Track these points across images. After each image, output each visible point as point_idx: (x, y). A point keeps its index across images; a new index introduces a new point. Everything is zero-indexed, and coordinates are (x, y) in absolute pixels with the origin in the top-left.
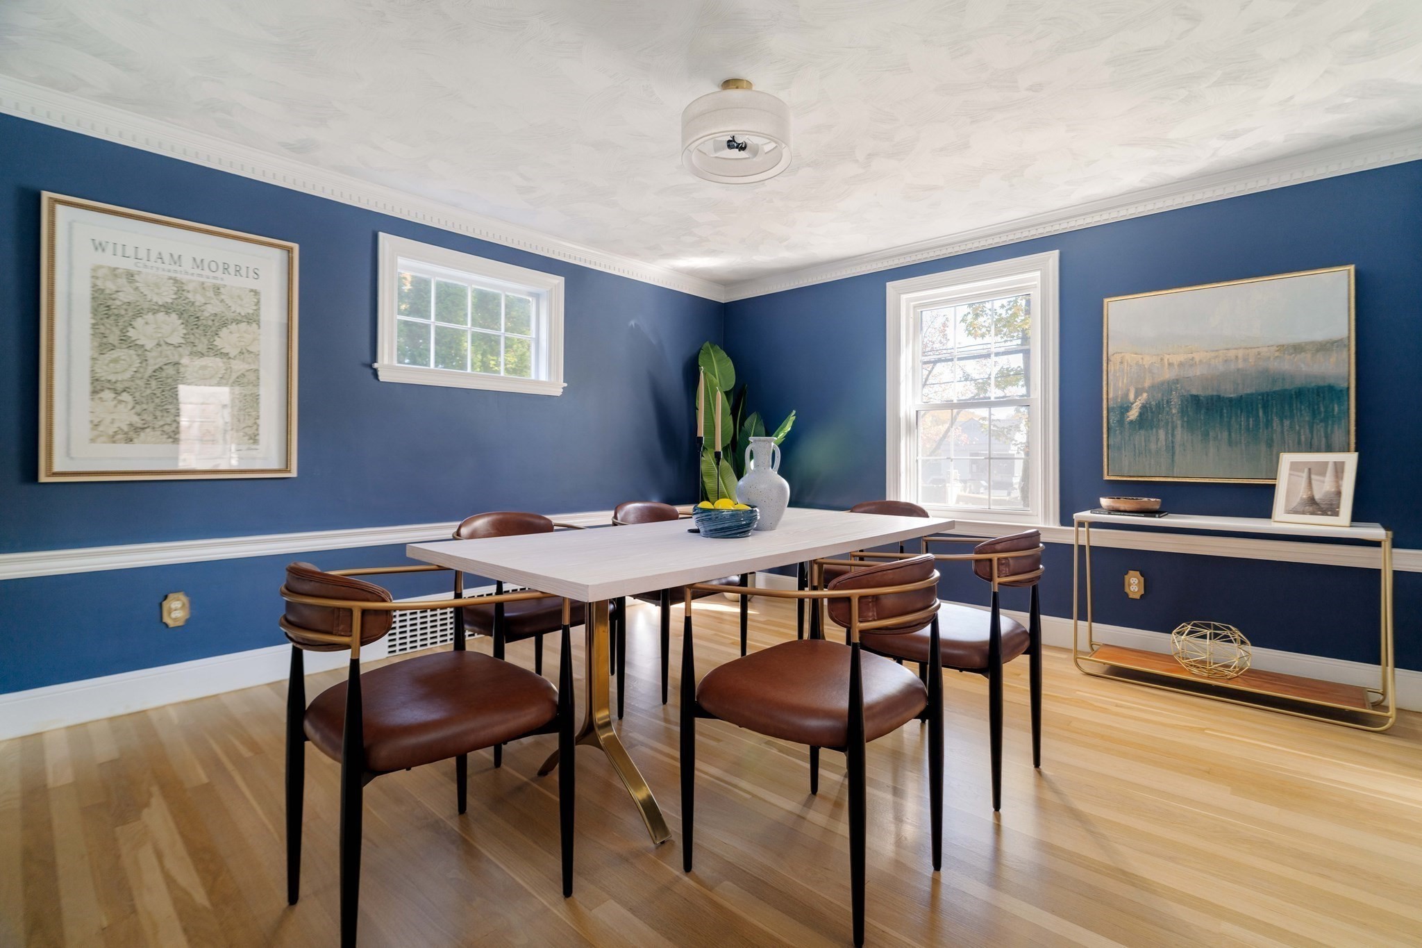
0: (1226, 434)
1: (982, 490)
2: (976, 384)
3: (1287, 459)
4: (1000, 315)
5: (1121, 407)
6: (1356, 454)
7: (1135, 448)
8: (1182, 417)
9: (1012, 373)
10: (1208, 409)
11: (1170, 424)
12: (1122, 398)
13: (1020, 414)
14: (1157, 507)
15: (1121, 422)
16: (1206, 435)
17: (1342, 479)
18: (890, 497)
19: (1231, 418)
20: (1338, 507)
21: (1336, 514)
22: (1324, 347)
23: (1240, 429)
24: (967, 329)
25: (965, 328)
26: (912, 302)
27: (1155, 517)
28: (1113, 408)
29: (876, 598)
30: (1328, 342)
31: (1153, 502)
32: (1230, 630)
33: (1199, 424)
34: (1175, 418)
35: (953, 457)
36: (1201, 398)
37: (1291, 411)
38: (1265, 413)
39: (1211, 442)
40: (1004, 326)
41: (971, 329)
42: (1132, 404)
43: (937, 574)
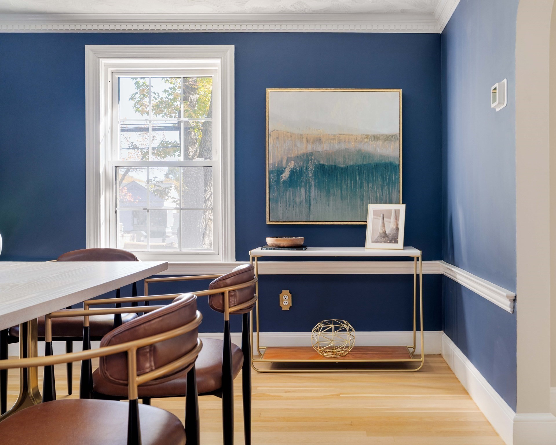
0: (339, 191)
1: (142, 239)
2: (142, 153)
3: (372, 208)
4: (162, 98)
5: (278, 171)
6: (404, 205)
7: (287, 201)
8: (315, 179)
9: (170, 146)
10: (329, 174)
11: (308, 184)
12: (278, 164)
13: (168, 179)
14: (302, 243)
15: (278, 181)
16: (328, 192)
17: (399, 220)
18: (91, 245)
19: (342, 181)
20: (398, 238)
21: (396, 242)
22: (389, 138)
23: (347, 188)
24: (135, 106)
25: (133, 105)
26: (111, 67)
27: (302, 250)
28: (272, 171)
29: (152, 347)
30: (390, 136)
31: (300, 240)
32: (343, 323)
33: (325, 185)
34: (311, 180)
35: (149, 208)
36: (326, 167)
37: (373, 178)
38: (360, 178)
39: (331, 197)
40: (165, 108)
41: (139, 106)
42: (285, 168)
43: (198, 314)
